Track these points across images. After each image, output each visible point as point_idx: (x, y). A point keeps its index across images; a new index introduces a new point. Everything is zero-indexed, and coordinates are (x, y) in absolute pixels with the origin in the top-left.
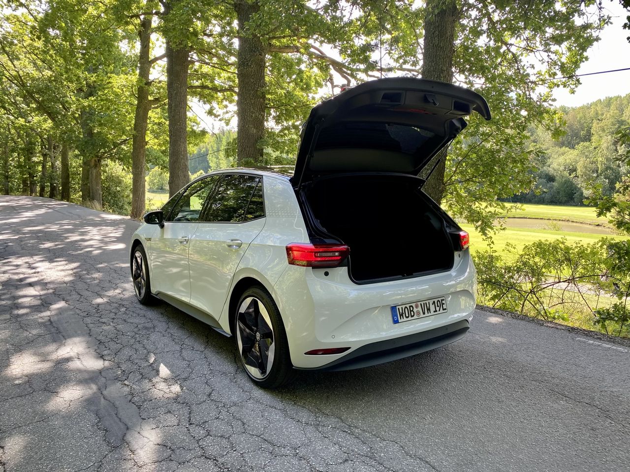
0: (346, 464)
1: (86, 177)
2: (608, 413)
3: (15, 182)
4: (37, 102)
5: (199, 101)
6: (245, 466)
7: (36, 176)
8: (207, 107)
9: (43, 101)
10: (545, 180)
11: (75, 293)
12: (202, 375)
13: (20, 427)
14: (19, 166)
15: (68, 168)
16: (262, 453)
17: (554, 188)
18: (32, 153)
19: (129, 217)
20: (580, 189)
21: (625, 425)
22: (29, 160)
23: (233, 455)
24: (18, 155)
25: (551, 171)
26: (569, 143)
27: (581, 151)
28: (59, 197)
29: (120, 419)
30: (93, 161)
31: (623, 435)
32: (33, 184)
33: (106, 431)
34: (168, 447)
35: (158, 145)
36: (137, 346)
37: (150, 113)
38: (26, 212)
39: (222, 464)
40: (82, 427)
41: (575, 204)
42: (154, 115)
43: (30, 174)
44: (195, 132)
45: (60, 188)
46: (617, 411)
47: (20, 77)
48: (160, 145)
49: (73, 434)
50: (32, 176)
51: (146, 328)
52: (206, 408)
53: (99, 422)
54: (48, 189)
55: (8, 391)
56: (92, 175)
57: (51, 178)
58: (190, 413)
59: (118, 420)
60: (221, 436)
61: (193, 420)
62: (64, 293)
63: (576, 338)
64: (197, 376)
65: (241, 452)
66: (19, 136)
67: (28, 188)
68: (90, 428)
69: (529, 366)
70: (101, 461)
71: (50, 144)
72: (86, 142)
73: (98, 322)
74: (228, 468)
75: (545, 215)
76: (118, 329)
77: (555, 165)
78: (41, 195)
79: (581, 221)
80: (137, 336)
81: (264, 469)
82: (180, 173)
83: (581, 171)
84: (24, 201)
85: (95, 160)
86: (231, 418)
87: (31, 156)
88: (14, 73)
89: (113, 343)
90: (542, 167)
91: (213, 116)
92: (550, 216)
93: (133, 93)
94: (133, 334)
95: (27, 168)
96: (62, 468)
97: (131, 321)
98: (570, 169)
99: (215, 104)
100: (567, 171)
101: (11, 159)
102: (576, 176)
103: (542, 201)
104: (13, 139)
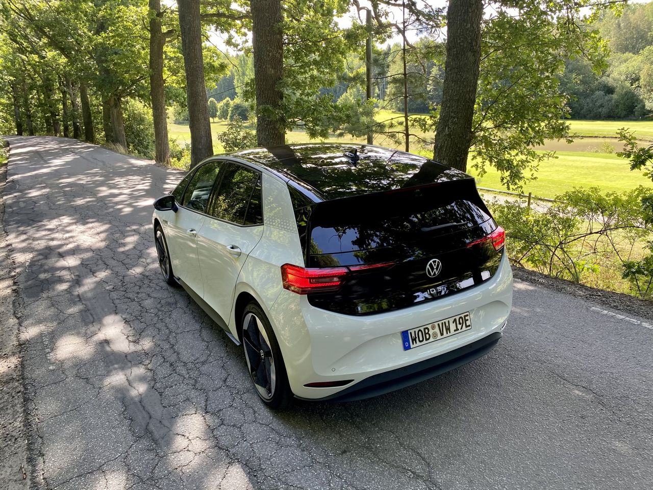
0: (344, 455)
1: (107, 116)
2: (601, 398)
3: (38, 122)
4: (48, 37)
5: (216, 30)
6: (253, 457)
7: (58, 115)
8: (225, 36)
9: (54, 36)
10: (602, 93)
11: (101, 262)
12: (219, 358)
13: (56, 416)
14: (40, 105)
15: (88, 107)
16: (269, 443)
17: (613, 101)
18: (50, 90)
19: (153, 162)
20: (642, 101)
21: (615, 412)
22: (49, 98)
23: (244, 445)
24: (37, 92)
25: (610, 81)
26: (634, 47)
27: (647, 57)
28: (84, 137)
29: (144, 407)
30: (112, 100)
31: (611, 423)
32: (56, 123)
33: (132, 420)
34: (186, 437)
35: (176, 83)
36: (159, 325)
37: (165, 49)
38: (55, 158)
39: (233, 454)
40: (110, 416)
41: (635, 119)
42: (170, 50)
43: (51, 112)
44: (214, 67)
45: (84, 127)
46: (611, 396)
47: (27, 10)
48: (178, 83)
49: (102, 424)
50: (54, 114)
51: (169, 304)
52: (221, 395)
53: (125, 410)
54: (71, 128)
55: (44, 377)
56: (113, 115)
57: (74, 118)
58: (207, 401)
59: (141, 409)
60: (234, 426)
61: (209, 408)
62: (91, 262)
63: (590, 307)
64: (214, 360)
65: (251, 443)
66: (35, 72)
67: (51, 128)
68: (117, 417)
69: (536, 343)
70: (127, 452)
71: (68, 80)
72: (103, 80)
73: (123, 298)
74: (238, 459)
75: (601, 133)
76: (142, 305)
77: (615, 75)
78: (66, 136)
79: (641, 138)
80: (160, 313)
81: (270, 459)
82: (201, 117)
83: (644, 80)
84: (51, 144)
85: (114, 99)
86: (244, 406)
87: (50, 93)
88: (21, 7)
89: (137, 322)
90: (601, 78)
91: (232, 47)
92: (605, 134)
93: (145, 26)
94: (157, 310)
95: (48, 106)
96: (93, 459)
97: (155, 296)
98: (633, 79)
99: (233, 32)
100: (629, 80)
101: (31, 96)
102: (638, 86)
103: (598, 116)
104: (29, 75)
